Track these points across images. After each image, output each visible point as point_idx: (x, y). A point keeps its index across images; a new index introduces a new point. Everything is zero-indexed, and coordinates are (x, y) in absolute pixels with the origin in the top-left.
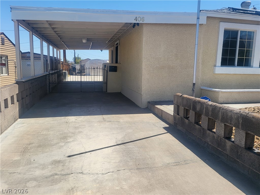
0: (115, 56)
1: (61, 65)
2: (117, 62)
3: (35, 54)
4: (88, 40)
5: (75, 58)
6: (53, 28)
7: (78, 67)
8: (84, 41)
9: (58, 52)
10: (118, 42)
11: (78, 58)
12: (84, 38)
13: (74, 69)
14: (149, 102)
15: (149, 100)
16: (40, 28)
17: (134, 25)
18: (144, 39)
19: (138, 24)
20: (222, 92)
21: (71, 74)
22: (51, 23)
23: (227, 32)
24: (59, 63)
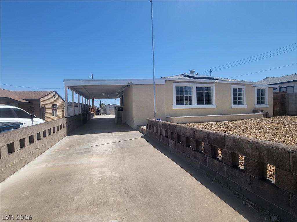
0: (122, 102)
1: (91, 109)
2: (123, 105)
3: (75, 103)
4: (105, 93)
5: (101, 105)
6: (85, 89)
7: (102, 110)
8: (103, 94)
9: (89, 101)
10: (123, 94)
11: (103, 104)
12: (103, 93)
13: (99, 111)
14: (138, 126)
15: (138, 125)
16: (78, 89)
17: (128, 86)
18: (133, 92)
19: (129, 85)
20: (175, 118)
21: (97, 114)
22: (84, 86)
23: (177, 88)
24: (89, 108)
